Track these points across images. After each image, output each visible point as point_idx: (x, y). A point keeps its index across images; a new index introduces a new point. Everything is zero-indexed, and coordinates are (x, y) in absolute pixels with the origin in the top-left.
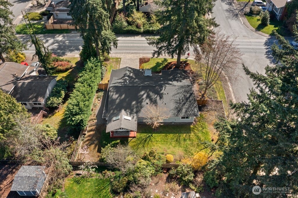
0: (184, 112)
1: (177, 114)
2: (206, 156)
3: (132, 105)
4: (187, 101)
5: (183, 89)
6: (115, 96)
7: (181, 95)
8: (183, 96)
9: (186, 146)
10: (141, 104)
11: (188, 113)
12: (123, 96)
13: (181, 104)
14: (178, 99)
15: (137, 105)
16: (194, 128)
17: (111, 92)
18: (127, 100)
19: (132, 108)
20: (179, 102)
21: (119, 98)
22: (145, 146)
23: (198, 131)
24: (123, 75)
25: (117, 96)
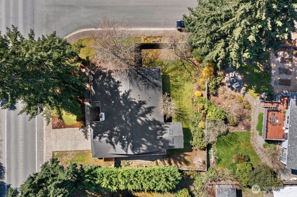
0: (157, 81)
1: (159, 87)
2: (191, 65)
3: (153, 130)
4: (146, 77)
5: (133, 81)
6: (144, 147)
7: (139, 83)
8: (141, 81)
9: (183, 80)
10: (152, 122)
11: (158, 77)
12: (144, 139)
13: (149, 84)
14: (144, 86)
15: (153, 125)
16: (163, 73)
17: (140, 152)
18: (147, 135)
19: (156, 129)
20: (147, 85)
21: (146, 143)
22: (185, 114)
23: (166, 69)
24: (109, 144)
25: (143, 145)
